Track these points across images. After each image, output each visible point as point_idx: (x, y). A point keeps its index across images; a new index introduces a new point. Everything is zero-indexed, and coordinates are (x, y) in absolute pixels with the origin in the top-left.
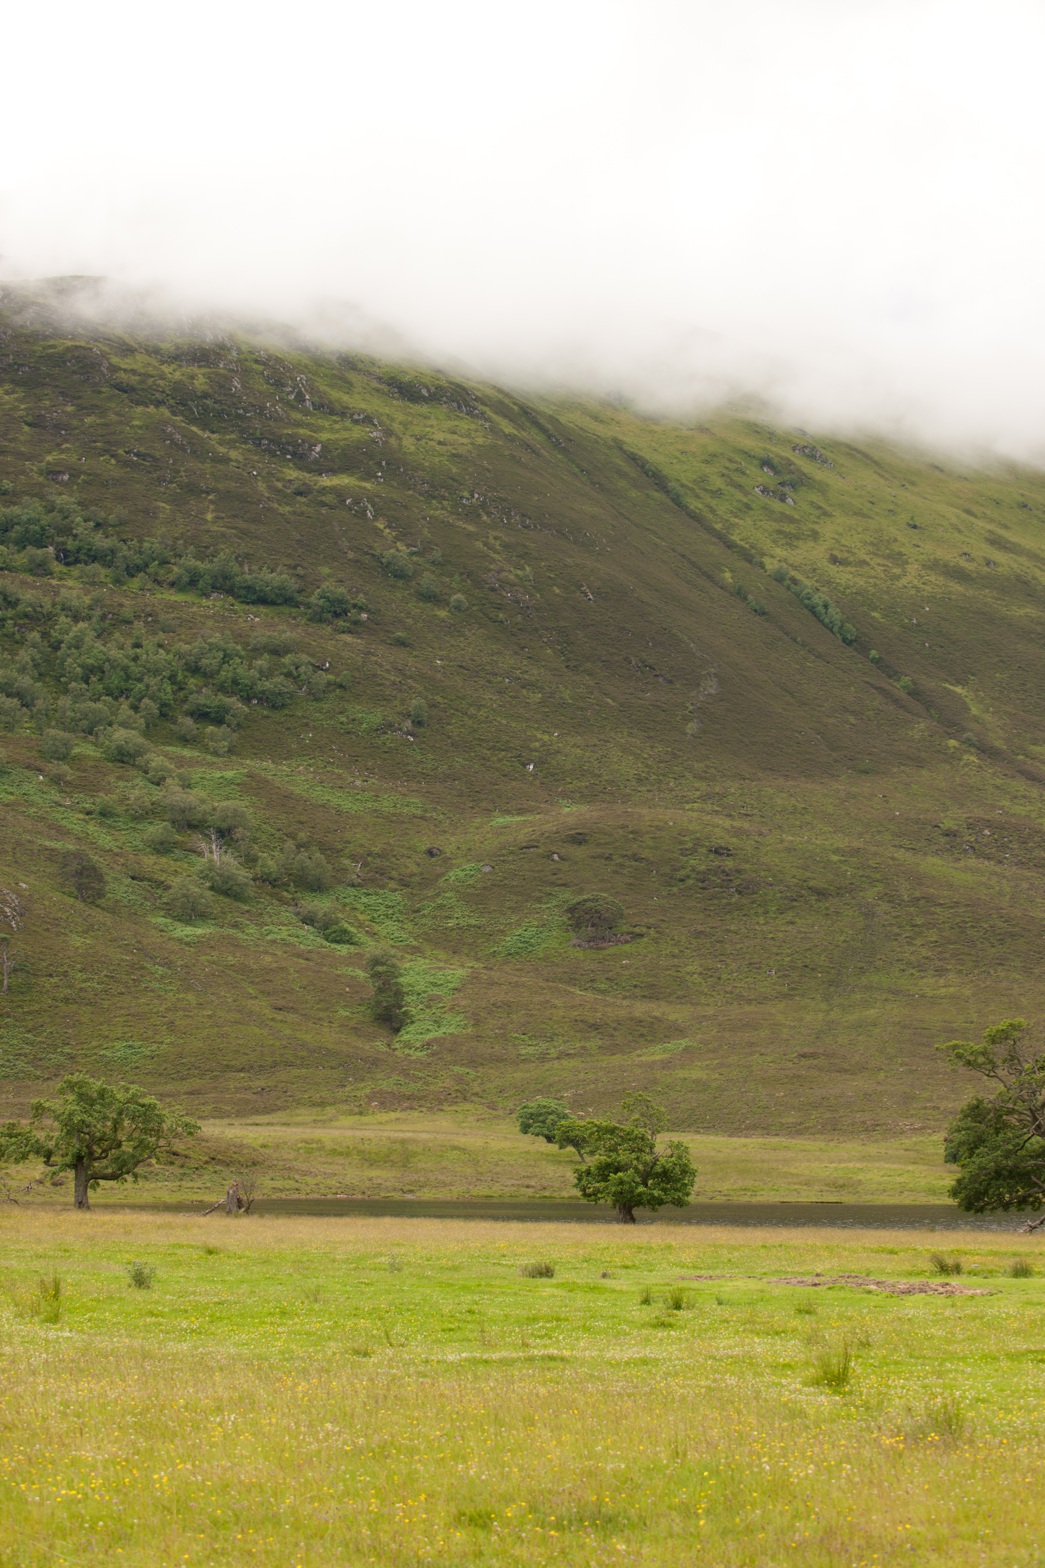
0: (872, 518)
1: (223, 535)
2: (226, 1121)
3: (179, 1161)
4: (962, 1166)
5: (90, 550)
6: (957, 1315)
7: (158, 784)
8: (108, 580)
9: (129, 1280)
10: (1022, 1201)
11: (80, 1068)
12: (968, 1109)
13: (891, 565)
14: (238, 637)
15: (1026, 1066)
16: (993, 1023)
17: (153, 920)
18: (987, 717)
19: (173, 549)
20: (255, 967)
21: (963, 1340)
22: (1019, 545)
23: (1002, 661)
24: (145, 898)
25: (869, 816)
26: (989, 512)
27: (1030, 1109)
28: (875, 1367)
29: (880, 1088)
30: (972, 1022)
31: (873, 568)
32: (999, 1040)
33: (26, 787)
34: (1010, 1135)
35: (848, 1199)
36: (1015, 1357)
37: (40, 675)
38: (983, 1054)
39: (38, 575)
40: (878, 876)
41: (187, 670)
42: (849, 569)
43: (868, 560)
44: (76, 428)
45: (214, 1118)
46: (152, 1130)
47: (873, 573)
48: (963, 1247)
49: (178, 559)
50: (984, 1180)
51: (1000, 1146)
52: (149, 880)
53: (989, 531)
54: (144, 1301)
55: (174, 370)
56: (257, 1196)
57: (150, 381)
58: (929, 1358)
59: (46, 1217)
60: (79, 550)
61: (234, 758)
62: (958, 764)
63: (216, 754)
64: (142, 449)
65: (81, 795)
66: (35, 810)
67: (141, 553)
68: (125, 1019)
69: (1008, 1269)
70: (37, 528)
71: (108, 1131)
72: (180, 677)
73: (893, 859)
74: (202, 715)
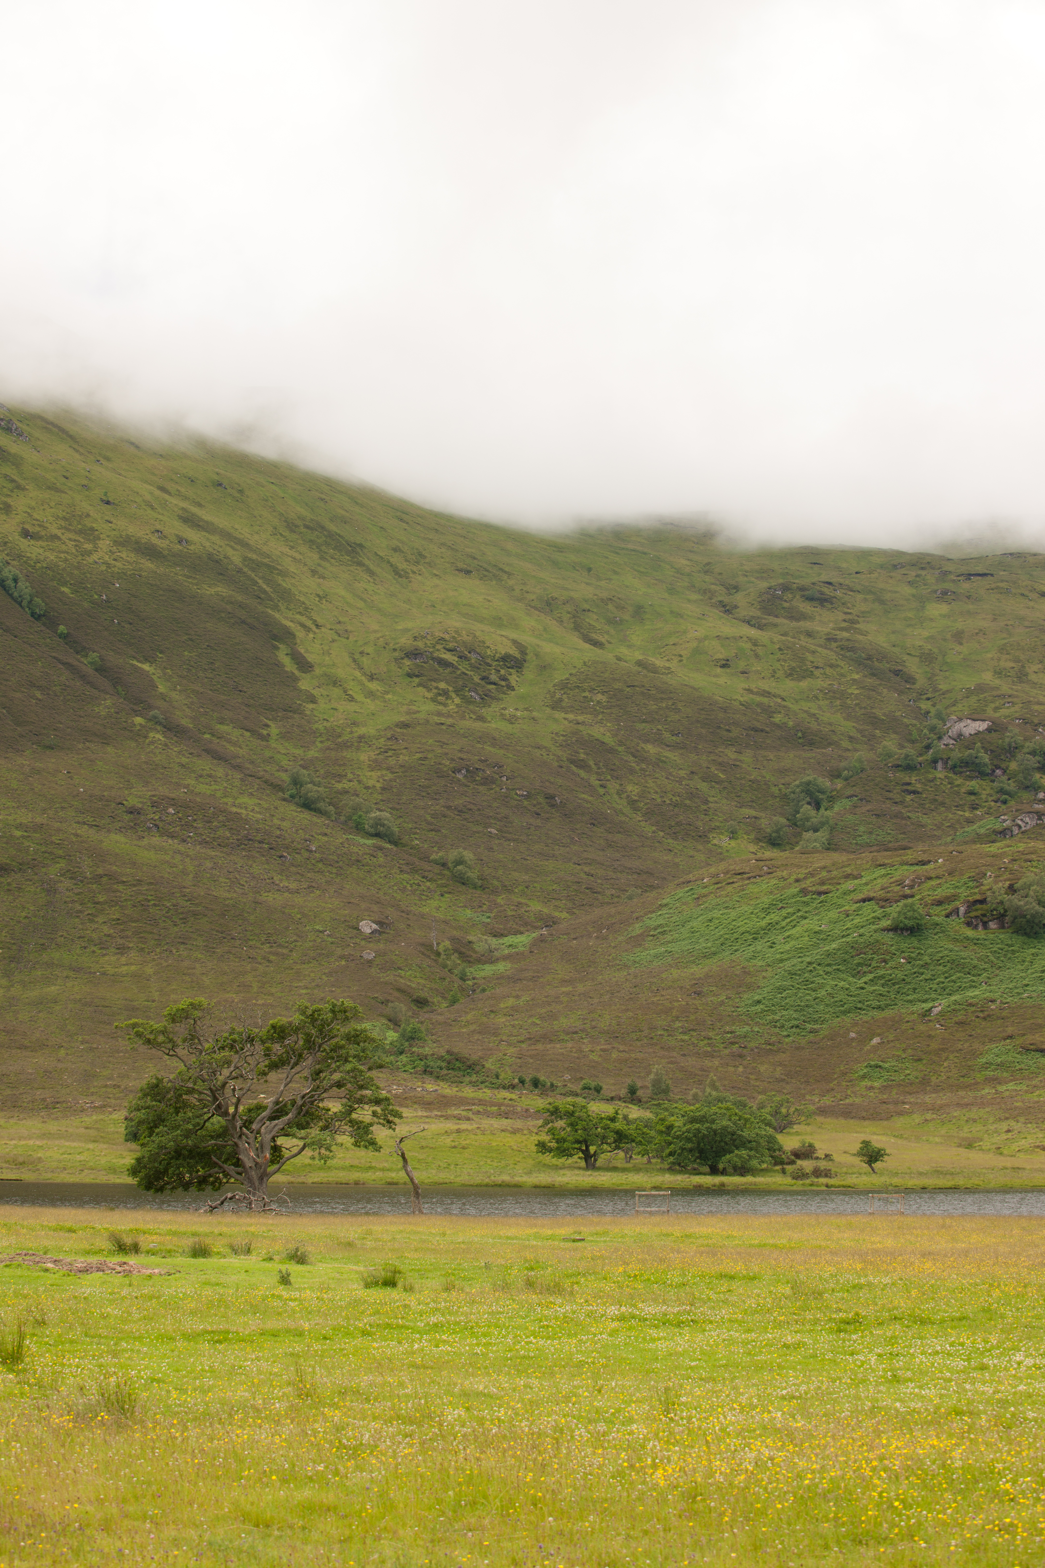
0: (66, 493)
4: (142, 1145)
6: (134, 1294)
10: (203, 1182)
12: (148, 1088)
13: (82, 540)
15: (207, 1046)
16: (175, 1002)
18: (174, 695)
21: (139, 1320)
22: (213, 524)
23: (191, 640)
25: (53, 792)
26: (183, 490)
27: (210, 1089)
28: (50, 1345)
29: (60, 1065)
30: (153, 1001)
31: (64, 543)
32: (179, 1019)
34: (190, 1114)
35: (28, 1176)
36: (192, 1337)
38: (163, 1033)
40: (61, 852)
42: (40, 543)
43: (59, 534)
47: (64, 547)
48: (141, 1226)
50: (164, 1159)
51: (180, 1126)
53: (183, 509)
58: (106, 1337)
62: (144, 742)
69: (187, 1250)
73: (77, 835)
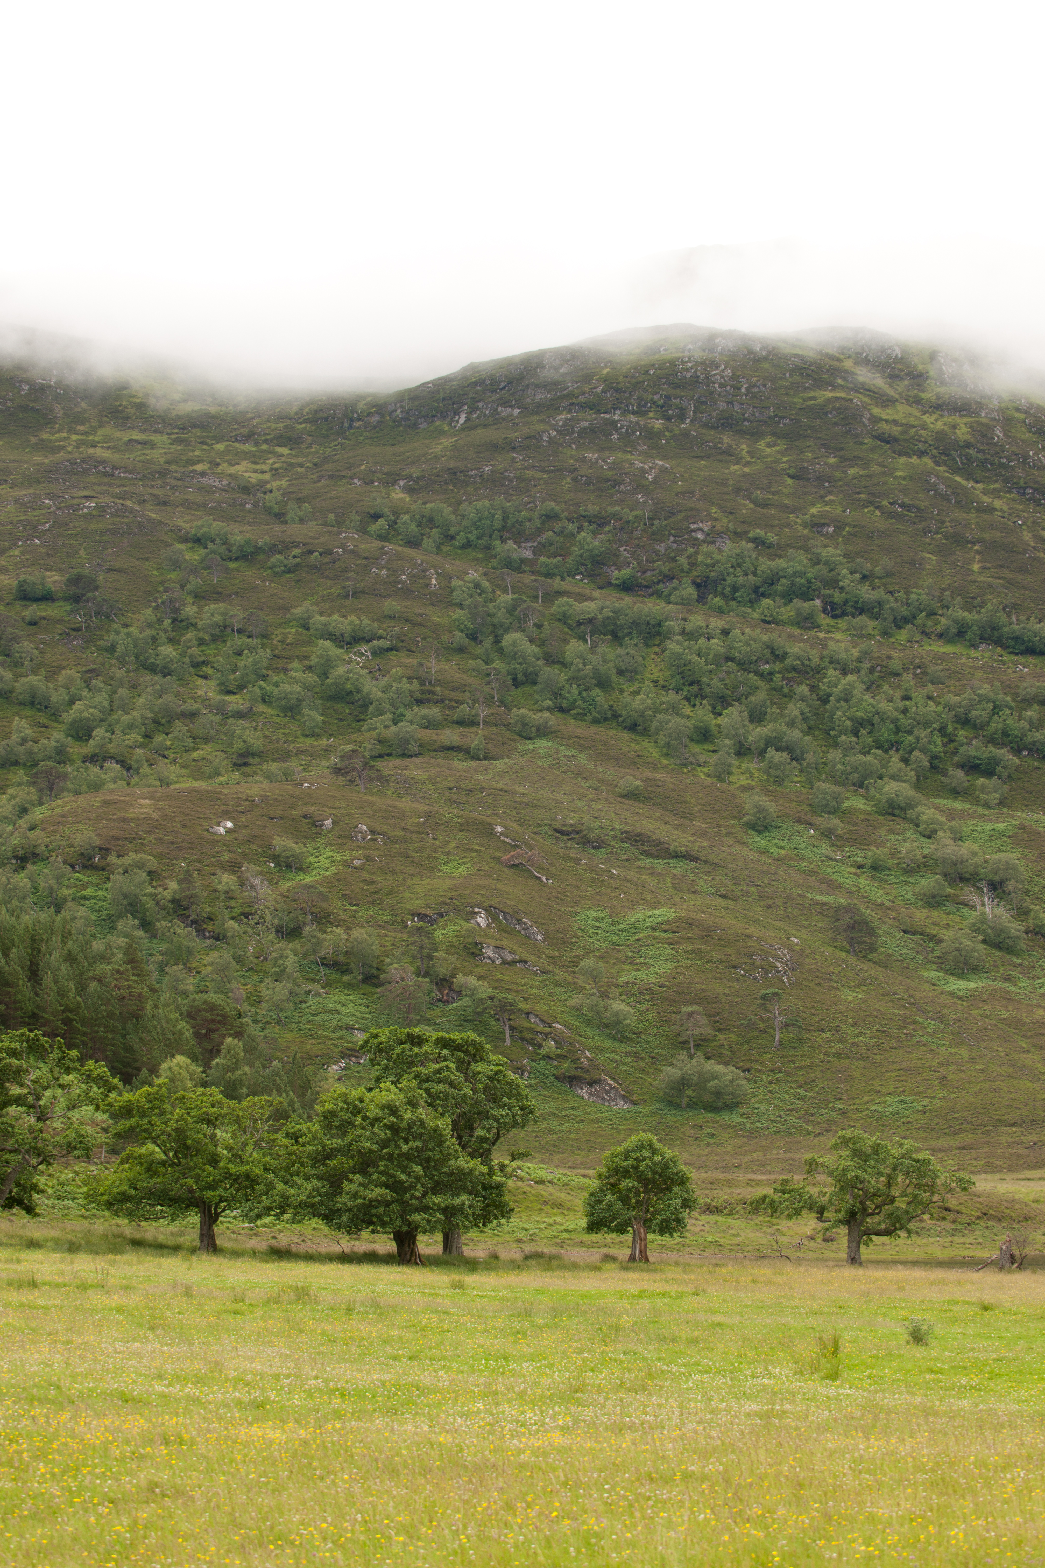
1: (990, 586)
2: (998, 1176)
3: (951, 1216)
5: (856, 602)
7: (929, 837)
8: (876, 632)
9: (906, 1337)
11: (852, 1124)
14: (1007, 688)
17: (926, 974)
19: (941, 600)
20: (1027, 1020)
24: (917, 952)
33: (796, 841)
37: (810, 728)
39: (806, 629)
41: (957, 722)
44: (839, 480)
45: (986, 1173)
46: (926, 1185)
49: (945, 610)
52: (921, 934)
54: (923, 1358)
55: (936, 420)
56: (1029, 1251)
57: (912, 431)
59: (819, 1273)
60: (846, 603)
61: (1005, 810)
63: (987, 806)
64: (906, 500)
65: (852, 849)
66: (805, 864)
67: (908, 604)
68: (897, 1073)
70: (803, 581)
71: (881, 1186)
72: (950, 729)
74: (973, 767)
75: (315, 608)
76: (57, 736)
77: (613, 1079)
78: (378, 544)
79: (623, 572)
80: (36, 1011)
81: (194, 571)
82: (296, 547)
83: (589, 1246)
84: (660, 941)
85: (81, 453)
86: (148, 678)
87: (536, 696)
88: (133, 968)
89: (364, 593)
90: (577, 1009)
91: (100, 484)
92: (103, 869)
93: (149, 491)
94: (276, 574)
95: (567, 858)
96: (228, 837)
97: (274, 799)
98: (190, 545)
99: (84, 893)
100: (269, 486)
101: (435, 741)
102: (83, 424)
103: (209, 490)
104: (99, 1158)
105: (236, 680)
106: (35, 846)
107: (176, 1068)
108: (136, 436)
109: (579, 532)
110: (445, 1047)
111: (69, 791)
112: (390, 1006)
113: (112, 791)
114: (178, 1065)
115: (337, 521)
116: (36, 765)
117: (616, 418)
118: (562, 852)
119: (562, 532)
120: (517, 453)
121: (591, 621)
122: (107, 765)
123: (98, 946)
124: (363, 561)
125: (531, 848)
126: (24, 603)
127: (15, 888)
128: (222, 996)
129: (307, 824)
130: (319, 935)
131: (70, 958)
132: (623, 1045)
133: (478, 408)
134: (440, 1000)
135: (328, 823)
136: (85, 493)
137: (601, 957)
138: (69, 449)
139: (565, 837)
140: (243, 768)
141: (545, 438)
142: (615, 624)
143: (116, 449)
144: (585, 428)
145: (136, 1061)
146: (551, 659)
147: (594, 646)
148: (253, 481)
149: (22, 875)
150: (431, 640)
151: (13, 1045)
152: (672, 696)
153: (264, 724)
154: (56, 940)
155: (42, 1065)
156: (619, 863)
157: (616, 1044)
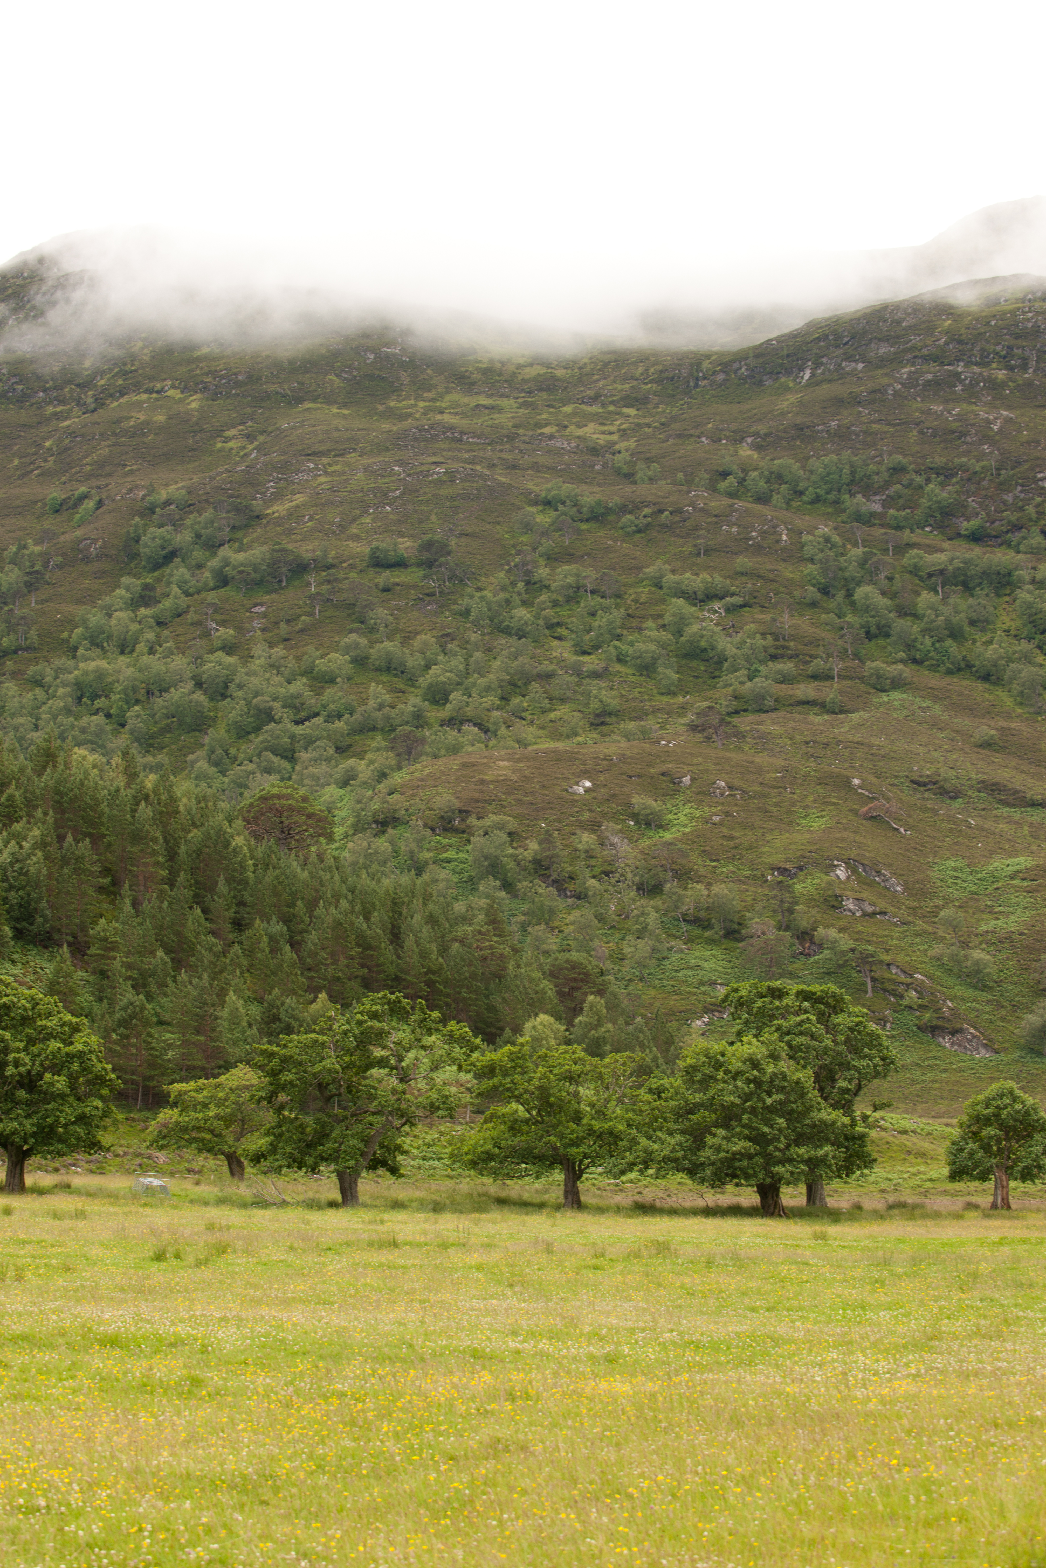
75: (667, 566)
76: (414, 701)
77: (975, 1028)
78: (727, 501)
79: (972, 522)
80: (399, 974)
81: (545, 533)
82: (646, 506)
83: (952, 1195)
84: (1018, 889)
85: (429, 420)
86: (503, 640)
87: (890, 648)
88: (494, 929)
89: (715, 550)
90: (938, 960)
91: (449, 450)
92: (464, 832)
93: (498, 455)
94: (628, 535)
95: (924, 809)
96: (588, 797)
97: (632, 758)
98: (540, 508)
99: (445, 855)
100: (617, 447)
101: (790, 696)
102: (430, 391)
103: (558, 453)
104: (464, 1118)
105: (590, 640)
106: (395, 811)
107: (540, 1027)
108: (483, 401)
109: (926, 484)
110: (806, 999)
111: (427, 754)
112: (752, 960)
113: (470, 754)
114: (542, 1023)
115: (686, 480)
116: (394, 730)
117: (959, 369)
118: (919, 803)
119: (910, 485)
120: (863, 407)
121: (941, 572)
122: (465, 728)
123: (459, 907)
124: (714, 519)
125: (888, 800)
126: (377, 570)
127: (376, 853)
128: (584, 954)
129: (665, 781)
130: (680, 891)
131: (432, 920)
132: (984, 994)
133: (822, 364)
134: (801, 953)
135: (686, 780)
136: (435, 459)
137: (960, 907)
138: (417, 416)
139: (922, 788)
140: (601, 728)
141: (890, 392)
142: (966, 575)
143: (463, 415)
144: (929, 381)
145: (499, 1020)
146: (904, 612)
147: (946, 597)
148: (602, 442)
149: (383, 840)
150: (783, 595)
151: (374, 1008)
152: (1024, 646)
153: (620, 683)
154: (417, 903)
155: (406, 1027)
156: (976, 813)
157: (978, 993)
